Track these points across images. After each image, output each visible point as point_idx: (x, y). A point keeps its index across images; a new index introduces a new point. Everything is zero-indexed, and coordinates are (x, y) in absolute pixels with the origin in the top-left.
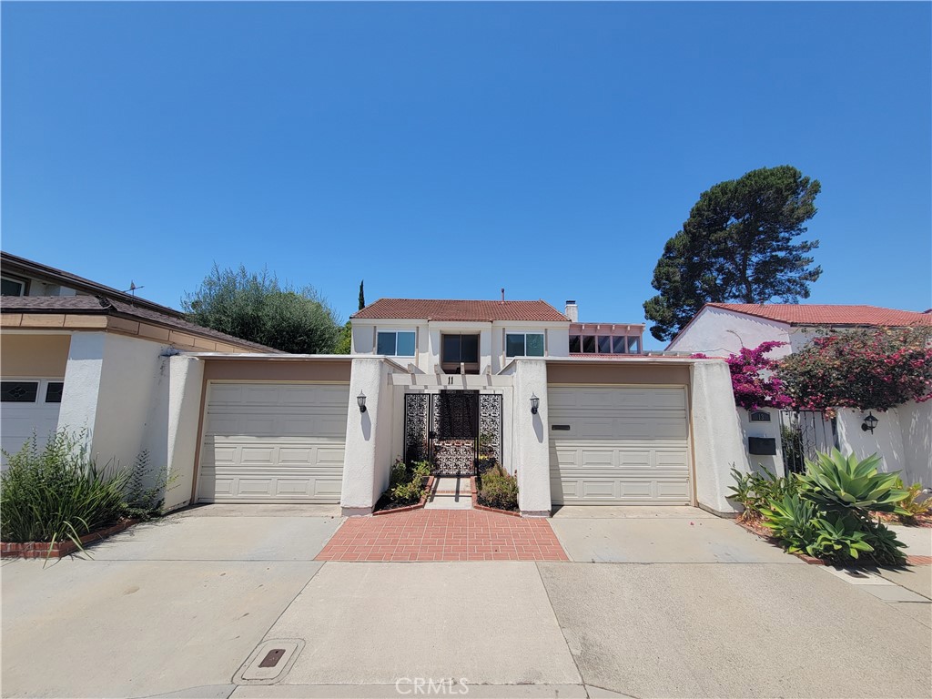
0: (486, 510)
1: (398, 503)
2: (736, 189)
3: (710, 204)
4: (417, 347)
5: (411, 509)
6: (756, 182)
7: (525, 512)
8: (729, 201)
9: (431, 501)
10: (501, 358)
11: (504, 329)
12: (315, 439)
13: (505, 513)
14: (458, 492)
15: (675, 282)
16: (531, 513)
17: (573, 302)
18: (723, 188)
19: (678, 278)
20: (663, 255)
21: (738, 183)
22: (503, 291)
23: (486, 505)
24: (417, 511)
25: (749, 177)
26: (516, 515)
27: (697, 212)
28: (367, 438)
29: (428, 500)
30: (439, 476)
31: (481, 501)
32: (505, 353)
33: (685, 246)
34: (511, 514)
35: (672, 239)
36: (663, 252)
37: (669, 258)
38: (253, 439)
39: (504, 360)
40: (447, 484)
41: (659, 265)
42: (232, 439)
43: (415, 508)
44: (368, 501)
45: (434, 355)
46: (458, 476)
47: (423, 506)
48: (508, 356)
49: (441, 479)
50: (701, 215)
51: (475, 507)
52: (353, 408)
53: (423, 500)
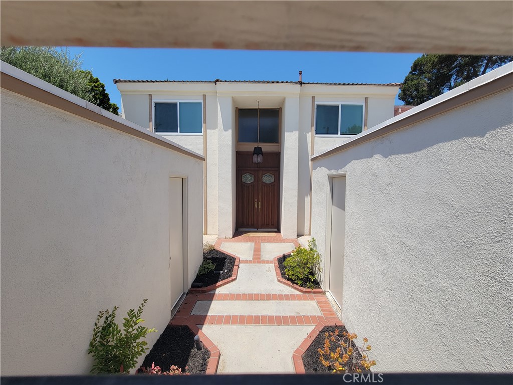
4: (205, 122)
10: (309, 136)
11: (313, 98)
22: (300, 74)
32: (314, 128)
37: (413, 74)
39: (313, 138)
45: (226, 130)
48: (317, 133)
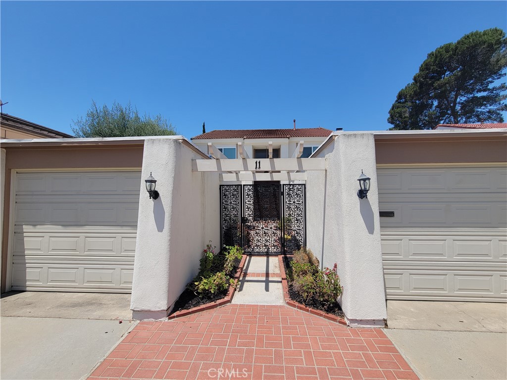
0: (301, 308)
1: (202, 299)
2: (457, 48)
3: (436, 60)
5: (215, 306)
6: (473, 40)
7: (353, 321)
8: (451, 57)
9: (241, 290)
11: (297, 143)
12: (119, 228)
13: (325, 317)
14: (267, 275)
15: (405, 117)
16: (361, 322)
17: (341, 129)
18: (447, 48)
19: (407, 115)
20: (396, 101)
21: (458, 43)
23: (300, 302)
24: (223, 308)
25: (467, 37)
26: (340, 322)
27: (425, 67)
28: (160, 228)
29: (238, 290)
30: (251, 255)
31: (294, 295)
33: (415, 92)
34: (334, 320)
35: (403, 90)
36: (396, 99)
38: (59, 228)
40: (257, 265)
41: (393, 108)
42: (39, 228)
43: (220, 304)
44: (162, 303)
46: (268, 254)
47: (229, 301)
49: (253, 258)
50: (427, 69)
51: (288, 303)
52: (144, 195)
53: (231, 290)
